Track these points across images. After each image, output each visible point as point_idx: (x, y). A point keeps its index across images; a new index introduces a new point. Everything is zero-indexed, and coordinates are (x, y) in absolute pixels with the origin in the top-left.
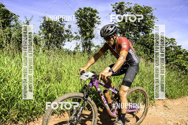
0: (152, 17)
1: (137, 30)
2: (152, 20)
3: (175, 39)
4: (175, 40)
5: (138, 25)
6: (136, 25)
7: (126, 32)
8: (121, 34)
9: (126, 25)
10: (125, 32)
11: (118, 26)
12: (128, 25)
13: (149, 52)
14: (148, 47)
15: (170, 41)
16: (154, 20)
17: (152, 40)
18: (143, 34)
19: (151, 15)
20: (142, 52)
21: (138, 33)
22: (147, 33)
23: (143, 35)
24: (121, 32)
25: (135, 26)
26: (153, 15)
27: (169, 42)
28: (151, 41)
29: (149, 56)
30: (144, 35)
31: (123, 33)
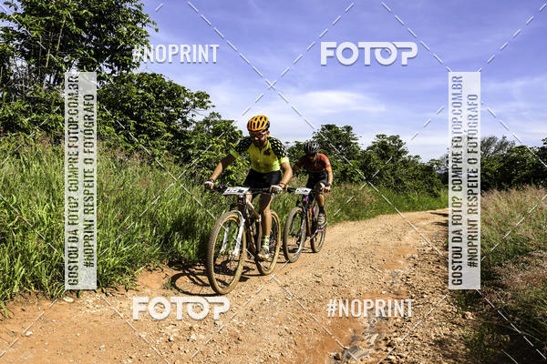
0: (139, 16)
1: (89, 52)
2: (139, 25)
3: (208, 96)
4: (209, 99)
5: (94, 38)
6: (85, 36)
7: (49, 55)
8: (27, 58)
9: (48, 28)
10: (44, 53)
11: (16, 29)
12: (57, 29)
13: (132, 127)
14: (128, 112)
15: (196, 99)
16: (145, 29)
17: (141, 91)
18: (111, 68)
19: (136, 8)
20: (107, 128)
21: (93, 62)
22: (124, 66)
23: (109, 71)
24: (30, 53)
25: (83, 39)
26: (144, 12)
27: (192, 103)
28: (137, 93)
29: (132, 142)
30: (114, 72)
31: (36, 56)
